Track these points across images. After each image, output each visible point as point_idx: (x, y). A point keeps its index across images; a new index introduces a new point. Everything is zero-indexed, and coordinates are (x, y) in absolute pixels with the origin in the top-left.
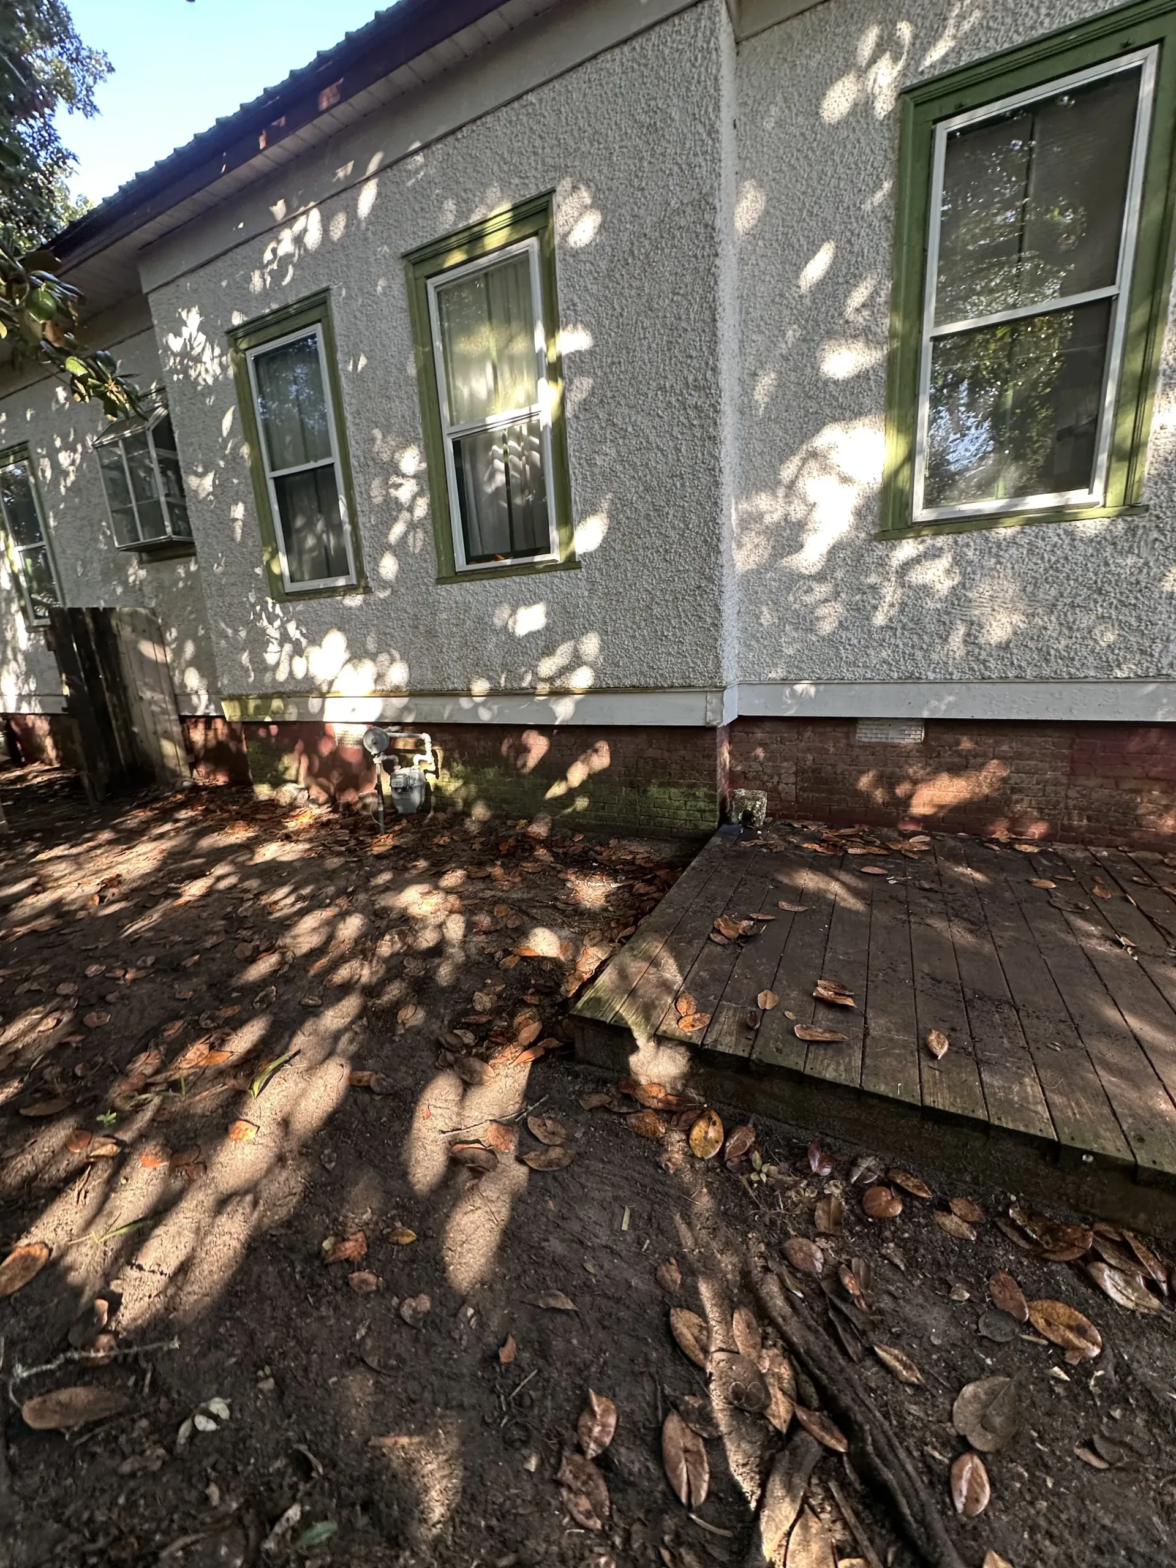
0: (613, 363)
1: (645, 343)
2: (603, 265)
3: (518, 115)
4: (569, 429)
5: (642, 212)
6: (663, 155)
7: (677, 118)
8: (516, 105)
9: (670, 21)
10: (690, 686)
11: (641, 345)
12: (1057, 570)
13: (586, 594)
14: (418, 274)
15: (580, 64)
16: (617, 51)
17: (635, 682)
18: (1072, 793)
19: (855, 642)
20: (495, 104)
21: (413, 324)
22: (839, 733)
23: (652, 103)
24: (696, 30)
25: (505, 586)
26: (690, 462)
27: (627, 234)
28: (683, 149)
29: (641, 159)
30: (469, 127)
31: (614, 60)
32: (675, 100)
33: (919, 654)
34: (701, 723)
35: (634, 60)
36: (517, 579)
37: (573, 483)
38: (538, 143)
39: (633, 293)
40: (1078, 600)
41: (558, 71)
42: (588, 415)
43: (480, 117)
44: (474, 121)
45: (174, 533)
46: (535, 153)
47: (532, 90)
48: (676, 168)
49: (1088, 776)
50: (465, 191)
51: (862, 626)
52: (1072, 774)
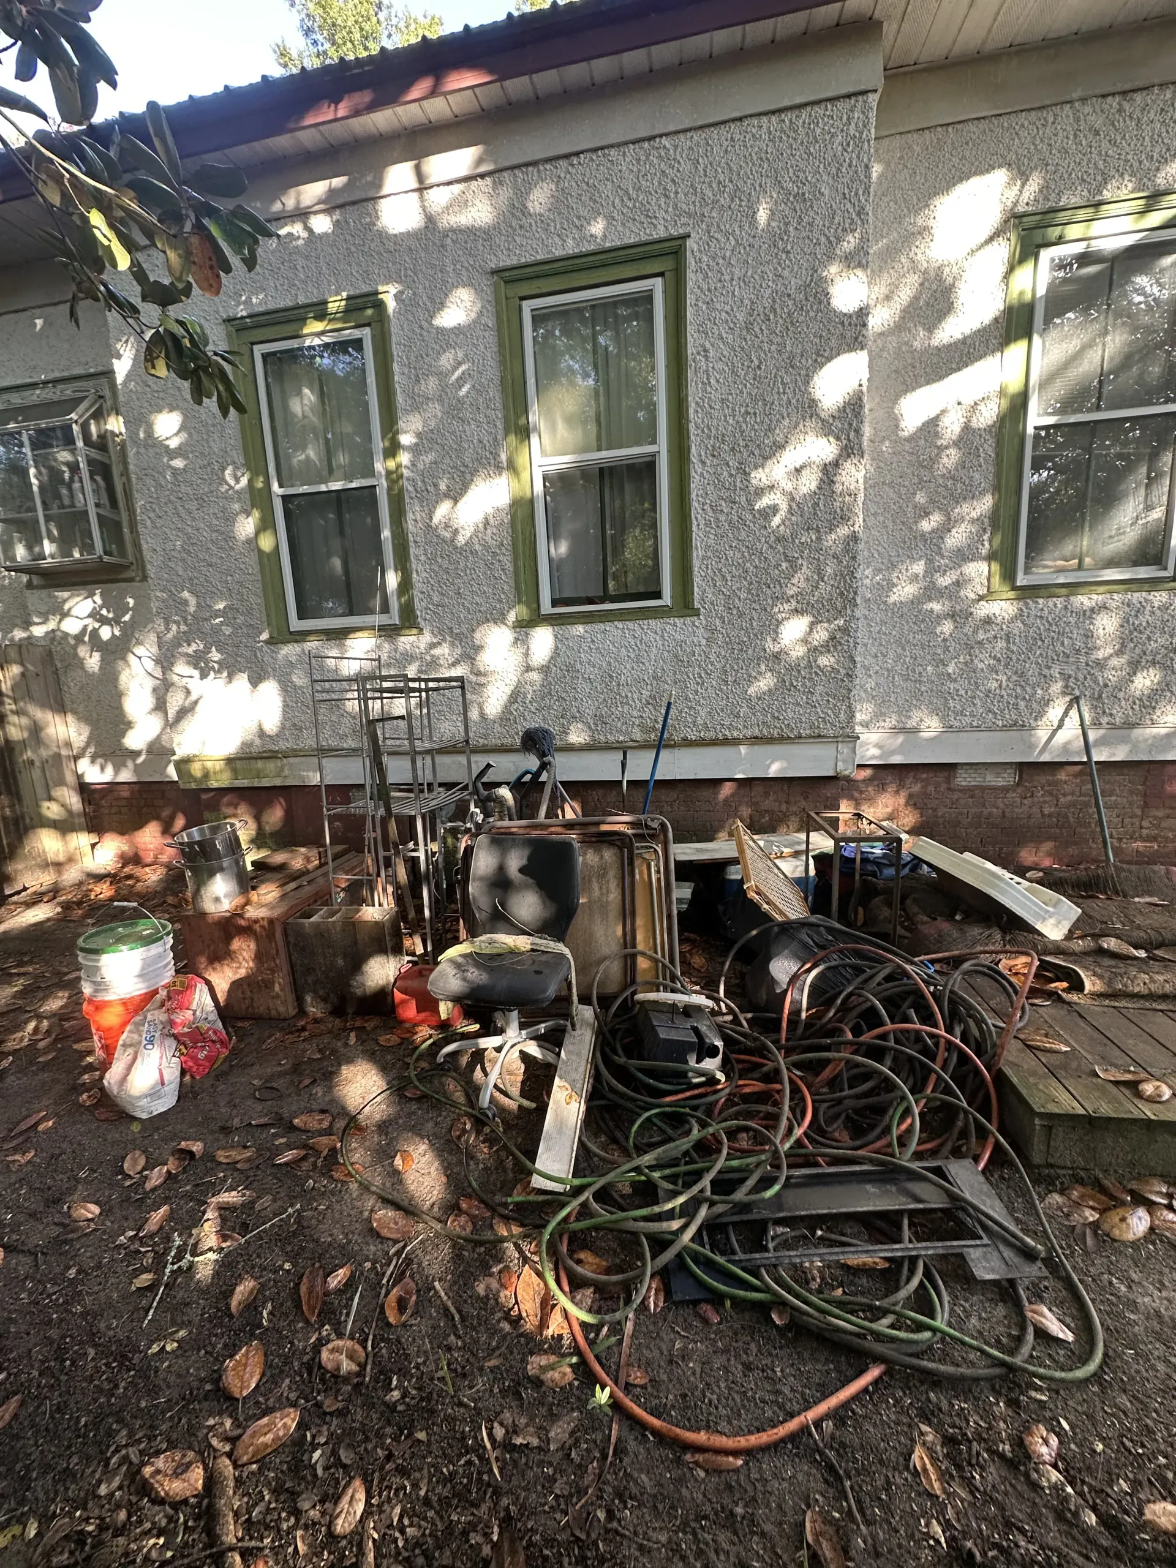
0: (747, 413)
1: (785, 398)
2: (741, 317)
3: (648, 156)
4: (693, 474)
5: (786, 273)
6: (811, 224)
7: (826, 192)
8: (646, 145)
9: (823, 105)
10: (819, 736)
11: (780, 399)
12: (1141, 632)
13: (704, 642)
14: (510, 294)
15: (724, 122)
16: (764, 119)
17: (757, 732)
18: (1145, 824)
19: (962, 692)
20: (622, 139)
21: (501, 344)
22: (941, 777)
23: (801, 175)
24: (848, 119)
25: (604, 632)
26: (828, 516)
27: (769, 291)
28: (832, 222)
29: (787, 224)
30: (588, 155)
31: (761, 127)
32: (825, 177)
33: (1022, 704)
34: (831, 773)
35: (782, 131)
36: (620, 625)
37: (694, 528)
38: (671, 187)
39: (773, 348)
40: (1158, 657)
41: (700, 123)
42: (716, 462)
43: (602, 148)
44: (595, 150)
45: (106, 553)
46: (666, 196)
47: (667, 135)
48: (823, 239)
49: (1157, 808)
50: (579, 218)
51: (969, 679)
52: (1146, 806)
